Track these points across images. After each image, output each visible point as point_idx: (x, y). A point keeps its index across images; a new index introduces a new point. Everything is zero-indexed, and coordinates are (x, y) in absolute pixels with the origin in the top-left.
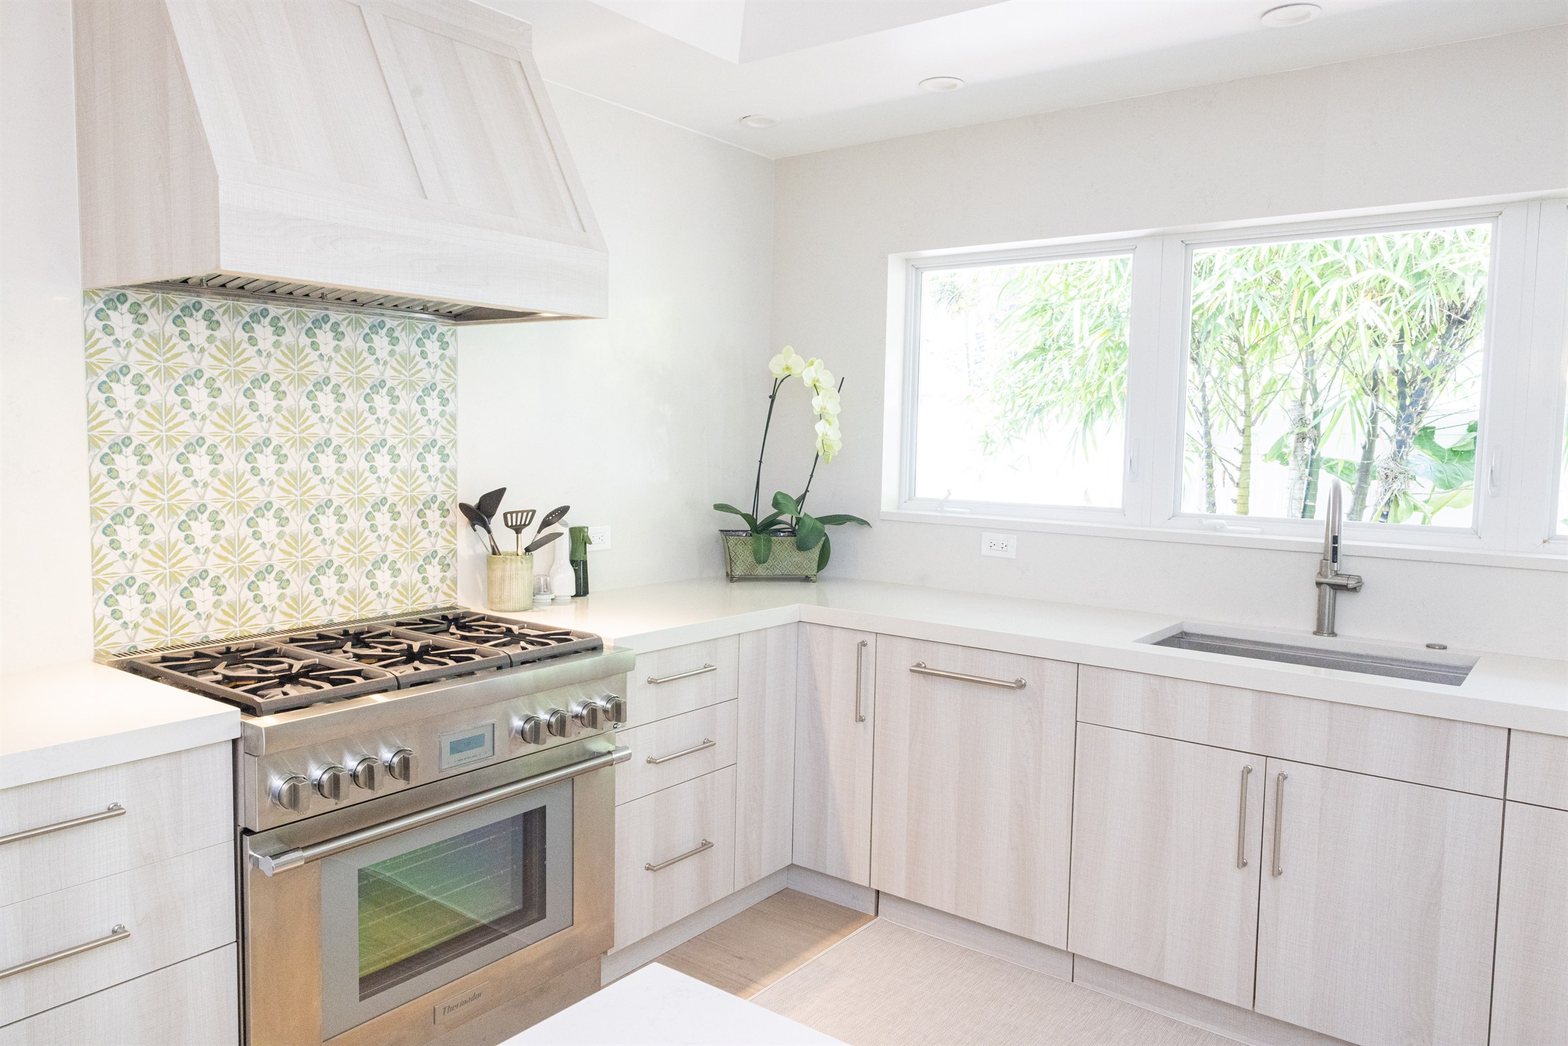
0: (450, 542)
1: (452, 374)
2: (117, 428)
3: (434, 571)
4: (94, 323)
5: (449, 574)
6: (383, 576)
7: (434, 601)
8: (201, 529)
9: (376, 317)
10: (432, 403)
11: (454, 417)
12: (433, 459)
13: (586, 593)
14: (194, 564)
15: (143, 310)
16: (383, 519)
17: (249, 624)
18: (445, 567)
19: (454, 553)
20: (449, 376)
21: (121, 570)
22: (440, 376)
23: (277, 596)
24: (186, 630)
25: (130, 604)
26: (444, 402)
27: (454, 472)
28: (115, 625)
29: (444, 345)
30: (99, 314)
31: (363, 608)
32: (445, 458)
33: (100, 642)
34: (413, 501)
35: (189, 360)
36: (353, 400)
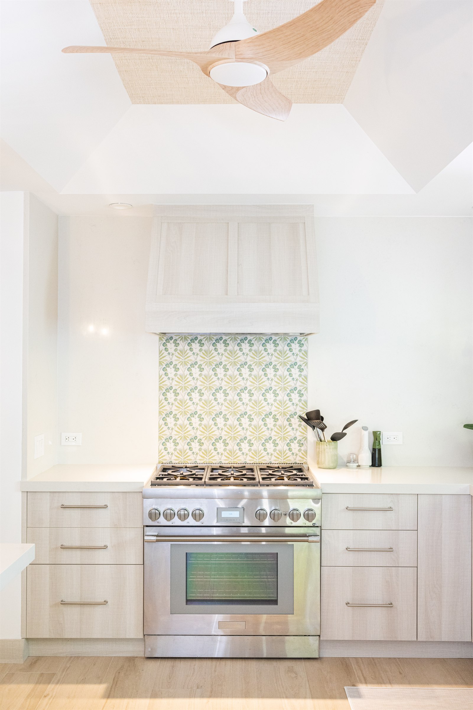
0: (304, 433)
1: (305, 358)
2: (168, 383)
3: (295, 446)
4: (163, 348)
5: (302, 448)
6: (270, 446)
7: (295, 460)
8: (195, 420)
9: (268, 336)
10: (295, 371)
11: (306, 377)
12: (295, 396)
13: (380, 465)
14: (192, 433)
15: (178, 342)
16: (270, 421)
17: (212, 459)
18: (301, 445)
19: (306, 439)
20: (304, 358)
21: (168, 433)
22: (299, 358)
23: (223, 449)
24: (188, 458)
25: (170, 445)
26: (301, 370)
27: (306, 402)
28: (165, 453)
29: (301, 345)
30: (164, 344)
31: (260, 459)
32: (301, 395)
33: (160, 458)
34: (285, 414)
35: (193, 358)
36: (257, 371)
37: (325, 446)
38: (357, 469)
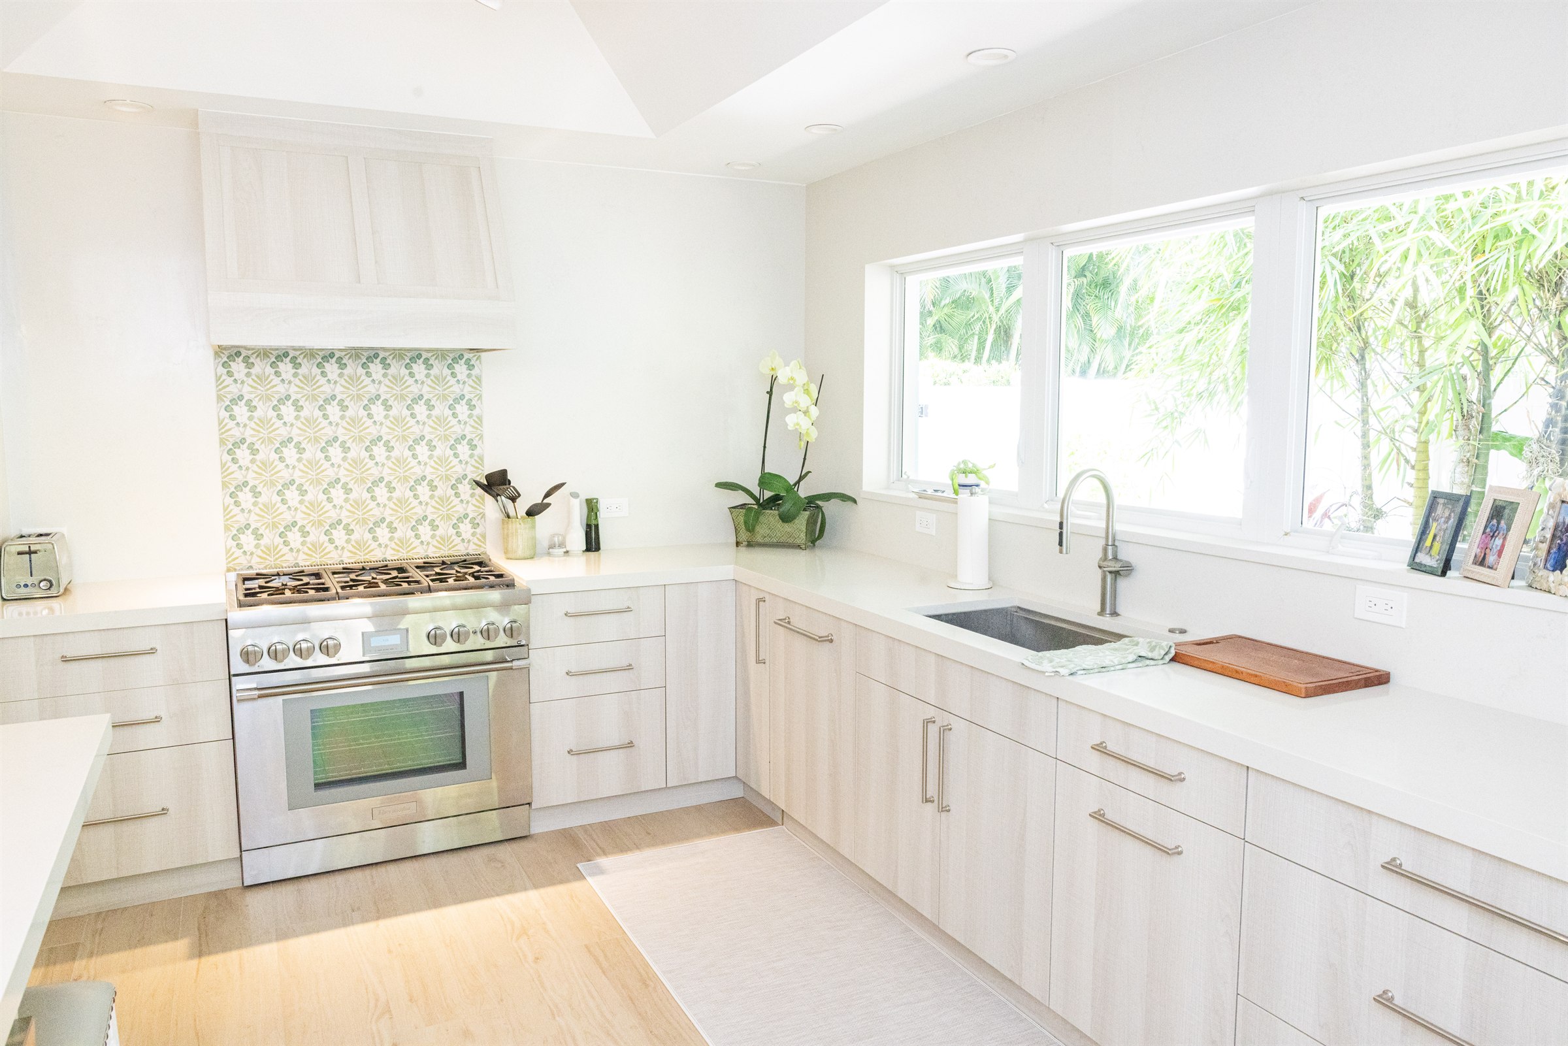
0: (479, 507)
1: (478, 387)
2: (237, 433)
3: (466, 528)
4: (222, 370)
5: (478, 531)
6: (425, 530)
7: (467, 549)
8: (292, 495)
9: (414, 352)
10: (462, 409)
11: (480, 418)
12: (463, 449)
13: (598, 549)
14: (288, 517)
15: (252, 360)
16: (423, 491)
17: (326, 557)
18: (475, 525)
19: (483, 516)
20: (475, 388)
21: (241, 519)
22: (467, 389)
23: (345, 540)
24: (283, 558)
25: (248, 540)
26: (471, 407)
27: (481, 458)
28: (239, 553)
29: (471, 367)
30: (224, 365)
31: (409, 551)
32: (473, 447)
33: (229, 562)
34: (448, 478)
35: (281, 389)
36: (398, 409)
37: (518, 526)
38: (564, 556)
